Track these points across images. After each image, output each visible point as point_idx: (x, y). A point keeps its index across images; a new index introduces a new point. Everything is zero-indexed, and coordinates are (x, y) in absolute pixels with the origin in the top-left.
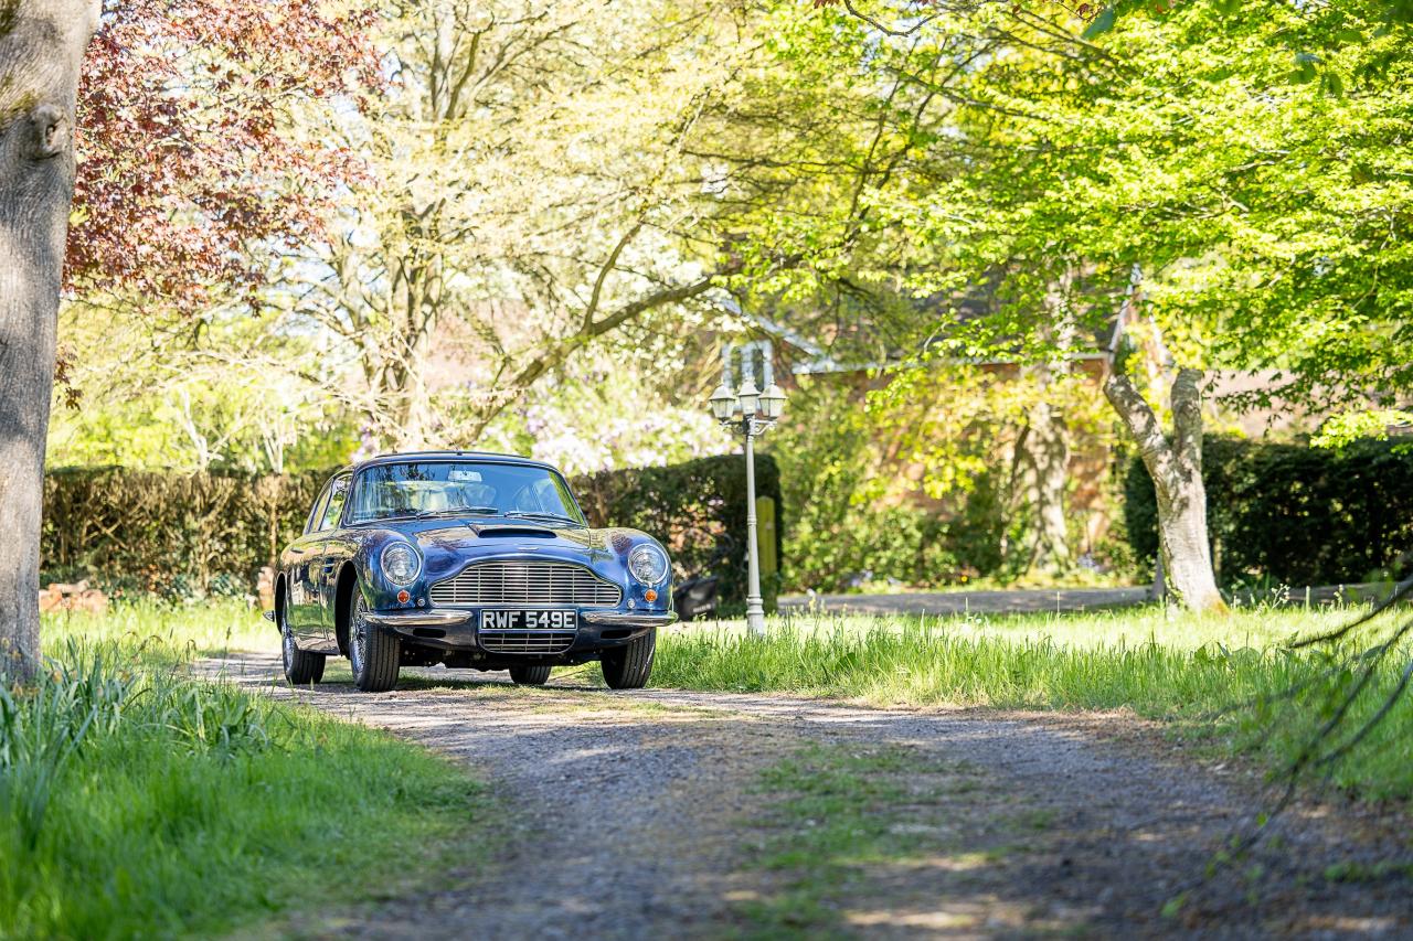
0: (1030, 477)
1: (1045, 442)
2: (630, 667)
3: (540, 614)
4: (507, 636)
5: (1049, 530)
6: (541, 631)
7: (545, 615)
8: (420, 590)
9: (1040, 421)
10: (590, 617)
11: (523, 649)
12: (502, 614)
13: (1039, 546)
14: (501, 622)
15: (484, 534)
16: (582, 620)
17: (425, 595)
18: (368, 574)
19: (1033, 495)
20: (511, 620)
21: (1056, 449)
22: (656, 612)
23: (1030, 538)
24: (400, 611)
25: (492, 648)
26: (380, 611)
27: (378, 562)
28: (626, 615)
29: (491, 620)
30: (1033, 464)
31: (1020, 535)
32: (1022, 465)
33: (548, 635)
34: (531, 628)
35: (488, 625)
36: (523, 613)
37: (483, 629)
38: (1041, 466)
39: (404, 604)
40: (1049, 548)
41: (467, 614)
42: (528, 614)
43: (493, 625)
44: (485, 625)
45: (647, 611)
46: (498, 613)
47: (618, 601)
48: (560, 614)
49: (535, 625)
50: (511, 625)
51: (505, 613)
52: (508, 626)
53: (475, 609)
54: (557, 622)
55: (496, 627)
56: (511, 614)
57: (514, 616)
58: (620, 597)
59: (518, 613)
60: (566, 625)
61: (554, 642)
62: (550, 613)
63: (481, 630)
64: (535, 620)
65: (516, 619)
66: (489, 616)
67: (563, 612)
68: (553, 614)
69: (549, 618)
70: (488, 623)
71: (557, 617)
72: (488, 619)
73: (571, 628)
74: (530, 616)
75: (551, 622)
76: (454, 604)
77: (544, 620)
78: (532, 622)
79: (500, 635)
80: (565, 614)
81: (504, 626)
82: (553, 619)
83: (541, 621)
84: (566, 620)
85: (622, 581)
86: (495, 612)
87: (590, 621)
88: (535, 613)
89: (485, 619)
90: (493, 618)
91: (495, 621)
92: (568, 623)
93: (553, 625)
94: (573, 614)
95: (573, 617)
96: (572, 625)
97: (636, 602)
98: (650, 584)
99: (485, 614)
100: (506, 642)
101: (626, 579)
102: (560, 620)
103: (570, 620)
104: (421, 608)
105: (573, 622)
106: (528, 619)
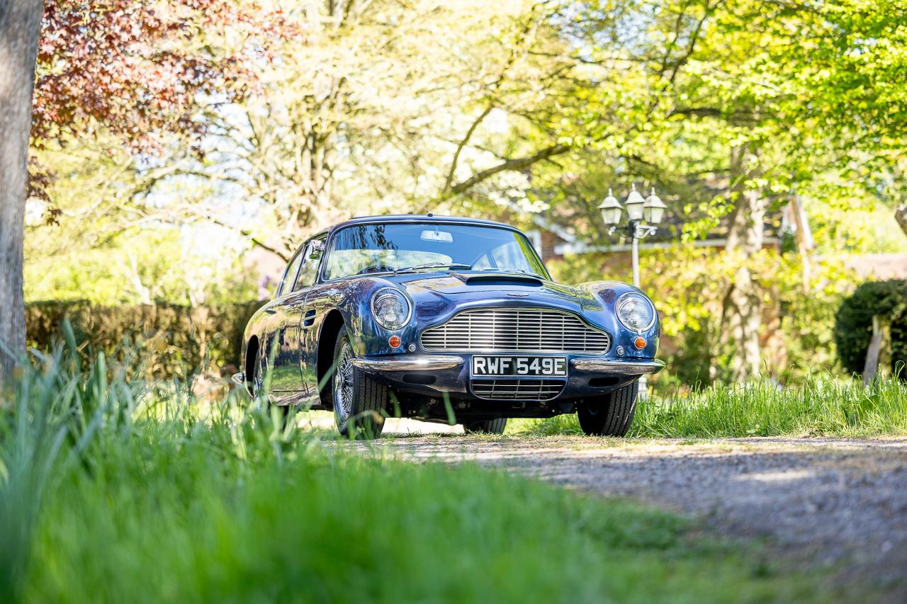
0: (736, 319)
1: (747, 295)
2: (613, 415)
3: (531, 360)
4: (498, 382)
5: (749, 359)
6: (530, 377)
7: (536, 361)
8: (412, 336)
9: (743, 281)
10: (581, 365)
12: (493, 360)
13: (743, 370)
14: (493, 368)
15: (471, 281)
16: (571, 366)
17: (415, 340)
18: (357, 324)
19: (738, 333)
20: (503, 366)
21: (754, 300)
22: (644, 359)
23: (736, 363)
24: (391, 356)
25: (482, 395)
26: (369, 356)
27: (368, 308)
28: (614, 362)
29: (482, 366)
30: (737, 310)
31: (728, 363)
32: (730, 312)
33: (538, 382)
34: (522, 374)
35: (480, 371)
36: (515, 359)
37: (473, 375)
38: (744, 312)
39: (395, 349)
40: (749, 372)
41: (458, 360)
42: (519, 360)
43: (484, 372)
44: (476, 371)
45: (634, 359)
46: (489, 360)
47: (607, 348)
48: (551, 360)
49: (526, 372)
50: (502, 372)
51: (497, 360)
52: (499, 373)
53: (466, 356)
54: (549, 369)
55: (487, 373)
56: (502, 360)
57: (505, 363)
58: (608, 344)
59: (510, 360)
60: (556, 372)
61: (544, 389)
62: (541, 360)
63: (472, 377)
64: (526, 366)
65: (507, 366)
66: (481, 362)
67: (553, 358)
68: (544, 361)
69: (540, 364)
70: (479, 369)
71: (548, 363)
72: (480, 365)
73: (562, 374)
74: (522, 363)
75: (543, 368)
76: (445, 350)
77: (535, 366)
78: (523, 369)
79: (491, 382)
80: (556, 360)
81: (496, 372)
82: (544, 365)
83: (532, 367)
84: (557, 366)
85: (613, 327)
86: (486, 358)
87: (578, 367)
88: (526, 360)
89: (477, 365)
90: (484, 364)
91: (486, 368)
92: (559, 369)
93: (544, 371)
94: (563, 360)
95: (564, 364)
96: (563, 372)
97: (626, 350)
98: (639, 331)
99: (476, 360)
100: (496, 389)
101: (616, 327)
102: (550, 366)
103: (561, 366)
104: (412, 354)
105: (564, 368)
106: (519, 365)
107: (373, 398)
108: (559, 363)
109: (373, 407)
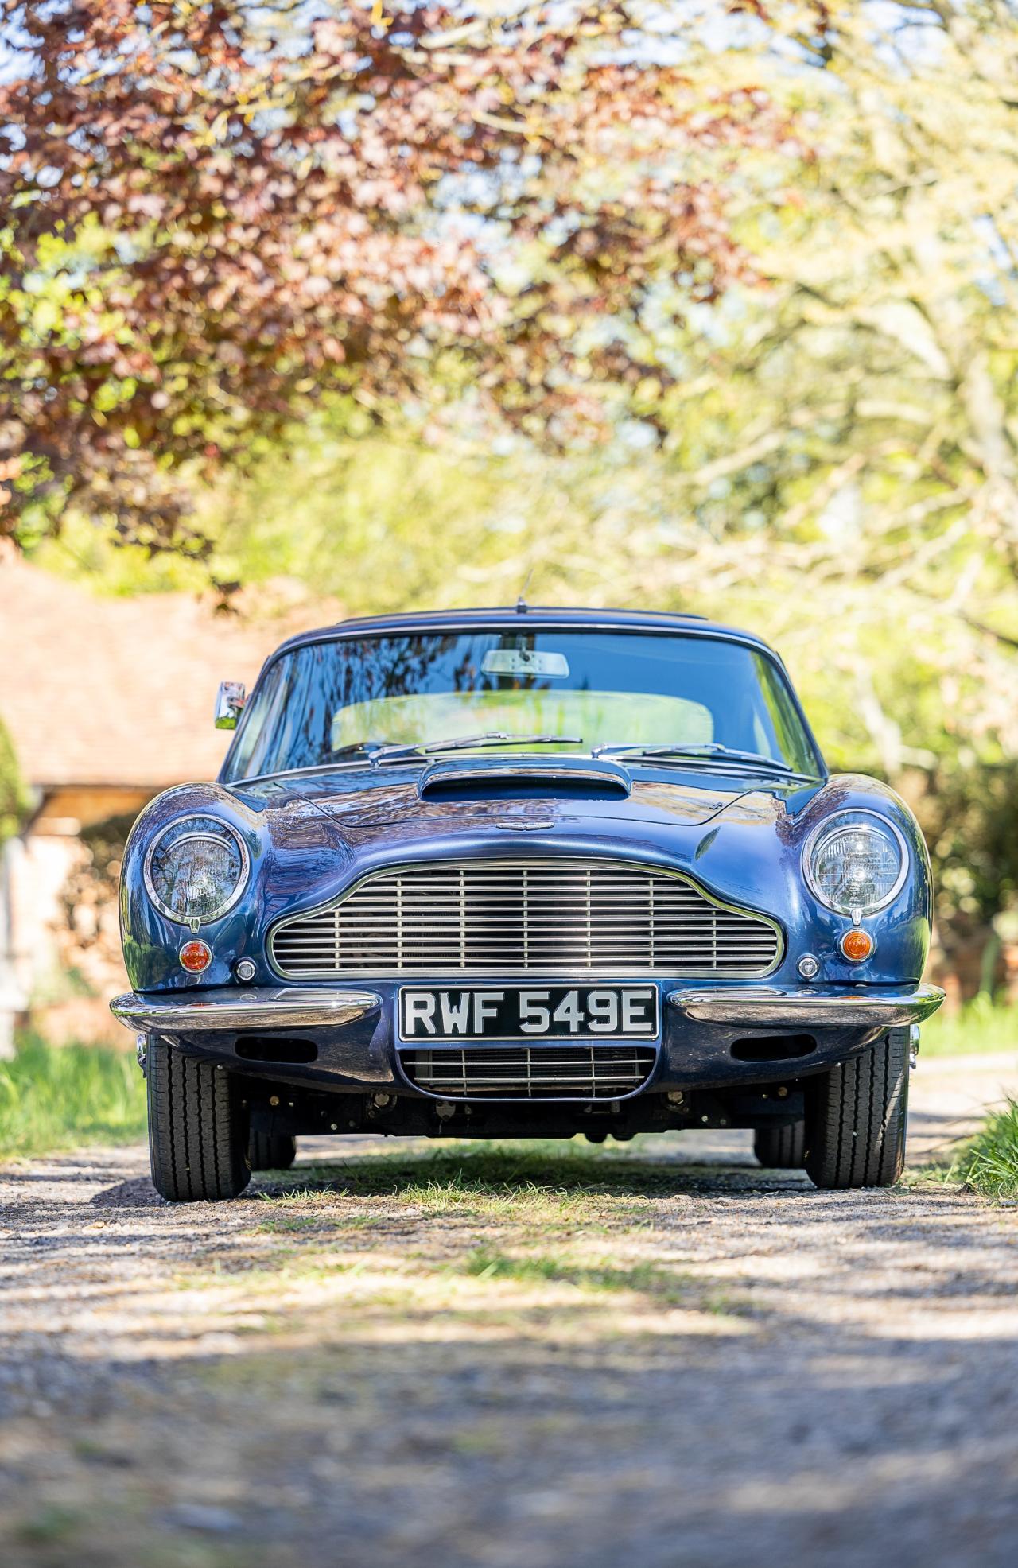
3: (557, 997)
4: (472, 1054)
6: (558, 1040)
7: (572, 999)
8: (245, 938)
10: (700, 1005)
11: (520, 1090)
12: (455, 1000)
14: (455, 1019)
15: (437, 792)
16: (670, 1008)
17: (256, 950)
20: (481, 1013)
22: (881, 989)
24: (195, 992)
26: (146, 994)
28: (801, 997)
29: (426, 1015)
33: (582, 1053)
34: (535, 1031)
35: (420, 1030)
36: (512, 996)
37: (408, 1038)
39: (201, 975)
41: (368, 999)
42: (524, 998)
43: (431, 1029)
44: (410, 1030)
45: (850, 986)
46: (444, 997)
47: (776, 959)
48: (612, 996)
49: (544, 1026)
50: (478, 1028)
51: (465, 997)
52: (470, 1032)
53: (385, 988)
54: (605, 1019)
55: (440, 1032)
56: (479, 998)
57: (487, 1004)
58: (779, 948)
59: (500, 997)
60: (628, 1026)
61: (601, 1071)
62: (583, 994)
63: (401, 1042)
64: (543, 1012)
65: (493, 1013)
66: (421, 1005)
67: (618, 991)
68: (593, 998)
69: (583, 1006)
70: (418, 1022)
71: (602, 1003)
72: (420, 1013)
73: (644, 1033)
74: (532, 1004)
75: (589, 1017)
76: (338, 972)
77: (568, 1012)
78: (536, 1020)
79: (453, 1055)
80: (627, 996)
81: (462, 1029)
82: (594, 1010)
83: (559, 1015)
84: (629, 1011)
85: (786, 907)
86: (436, 993)
87: (697, 1014)
88: (545, 996)
89: (411, 1013)
90: (431, 1010)
91: (437, 1019)
92: (635, 1019)
93: (594, 1026)
94: (648, 995)
95: (649, 1005)
96: (647, 1026)
97: (821, 964)
98: (857, 913)
99: (411, 998)
100: (472, 1071)
101: (795, 903)
102: (611, 1011)
103: (640, 1011)
104: (247, 985)
105: (649, 1017)
106: (525, 1011)
107: (192, 1097)
108: (634, 1003)
109: (193, 1120)
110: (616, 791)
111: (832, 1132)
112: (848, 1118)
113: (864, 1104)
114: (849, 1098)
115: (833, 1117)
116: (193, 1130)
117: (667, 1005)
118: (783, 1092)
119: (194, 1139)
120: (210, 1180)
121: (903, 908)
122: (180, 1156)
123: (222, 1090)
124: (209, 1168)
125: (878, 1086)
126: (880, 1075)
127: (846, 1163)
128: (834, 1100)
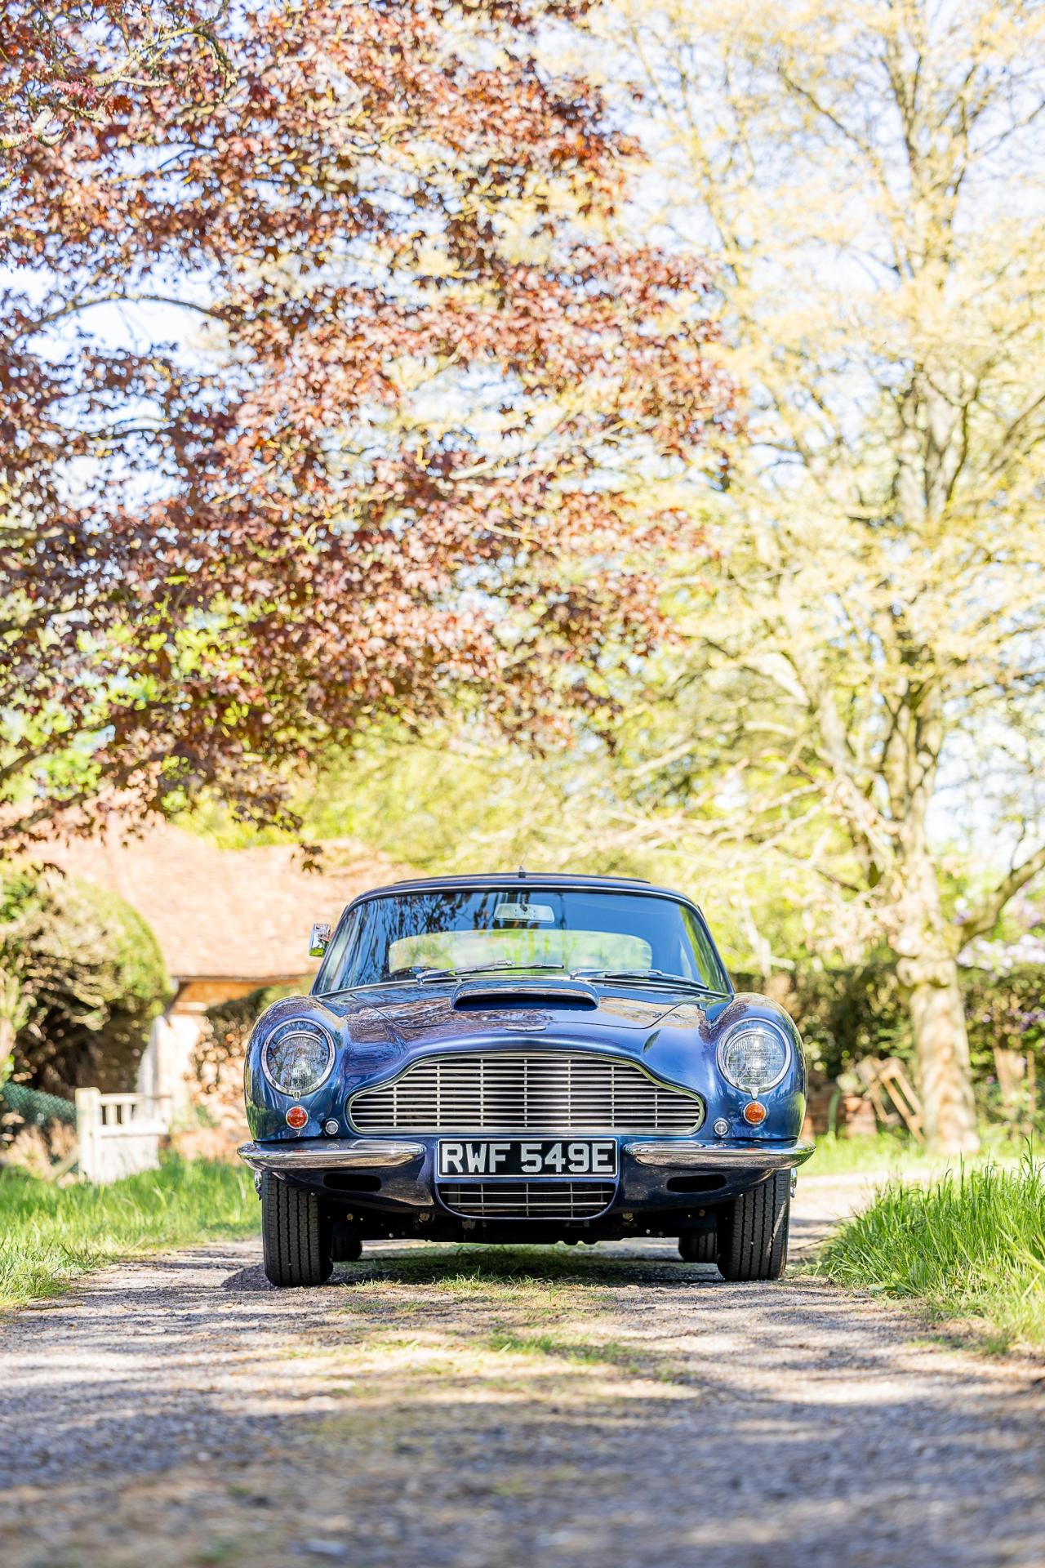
3: (547, 1147)
4: (488, 1187)
6: (548, 1178)
7: (558, 1148)
8: (330, 1105)
10: (647, 1153)
11: (521, 1212)
12: (476, 1148)
14: (475, 1162)
15: (468, 1004)
16: (626, 1158)
17: (339, 1113)
20: (494, 1158)
22: (770, 1143)
24: (296, 1142)
26: (262, 1143)
27: (260, 1057)
29: (456, 1160)
33: (564, 1186)
34: (532, 1171)
35: (452, 1169)
36: (516, 1146)
37: (444, 1175)
39: (301, 1131)
41: (417, 1148)
42: (524, 1148)
43: (460, 1169)
44: (445, 1169)
45: (749, 1142)
46: (469, 1147)
47: (699, 1122)
48: (585, 1147)
49: (538, 1167)
50: (493, 1169)
51: (483, 1147)
52: (487, 1171)
53: (428, 1140)
54: (580, 1163)
55: (466, 1171)
56: (493, 1148)
57: (498, 1152)
58: (701, 1114)
59: (507, 1147)
60: (596, 1168)
61: (577, 1198)
62: (565, 1145)
63: (439, 1178)
64: (538, 1158)
65: (502, 1158)
66: (453, 1152)
67: (590, 1143)
68: (572, 1148)
69: (565, 1154)
70: (451, 1164)
71: (578, 1152)
72: (452, 1158)
73: (607, 1173)
74: (530, 1152)
75: (569, 1162)
76: (395, 1129)
77: (555, 1158)
78: (532, 1163)
79: (475, 1187)
80: (596, 1147)
81: (482, 1169)
82: (573, 1157)
83: (549, 1160)
84: (596, 1158)
85: (706, 1087)
86: (463, 1144)
87: (644, 1160)
88: (539, 1147)
89: (446, 1158)
90: (460, 1155)
91: (464, 1162)
92: (601, 1163)
93: (572, 1167)
94: (609, 1146)
95: (611, 1153)
96: (609, 1168)
97: (730, 1125)
98: (755, 1090)
99: (446, 1147)
100: (488, 1199)
101: (712, 1084)
102: (585, 1157)
103: (605, 1157)
104: (332, 1138)
105: (611, 1161)
106: (525, 1157)
107: (293, 1214)
108: (601, 1152)
109: (294, 1230)
110: (587, 1004)
111: (737, 1241)
112: (748, 1232)
113: (759, 1223)
114: (749, 1218)
115: (738, 1232)
116: (293, 1237)
117: (624, 1154)
118: (702, 1213)
119: (294, 1244)
120: (305, 1272)
121: (787, 1087)
122: (284, 1255)
123: (314, 1210)
124: (305, 1263)
125: (769, 1210)
126: (770, 1202)
127: (746, 1263)
128: (738, 1220)
